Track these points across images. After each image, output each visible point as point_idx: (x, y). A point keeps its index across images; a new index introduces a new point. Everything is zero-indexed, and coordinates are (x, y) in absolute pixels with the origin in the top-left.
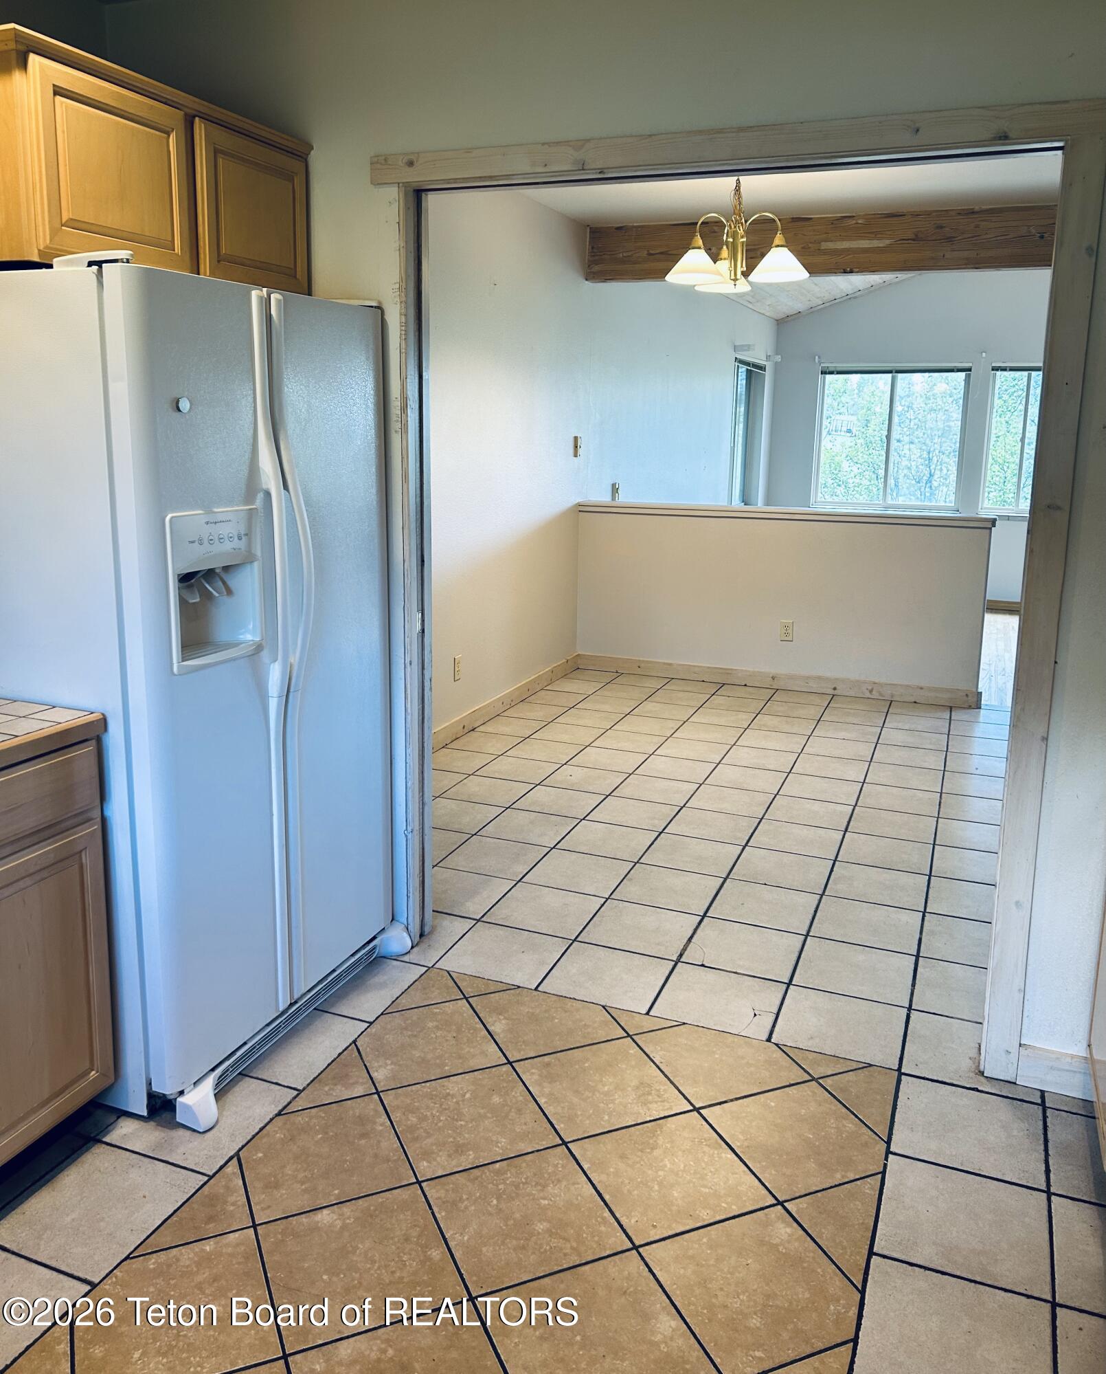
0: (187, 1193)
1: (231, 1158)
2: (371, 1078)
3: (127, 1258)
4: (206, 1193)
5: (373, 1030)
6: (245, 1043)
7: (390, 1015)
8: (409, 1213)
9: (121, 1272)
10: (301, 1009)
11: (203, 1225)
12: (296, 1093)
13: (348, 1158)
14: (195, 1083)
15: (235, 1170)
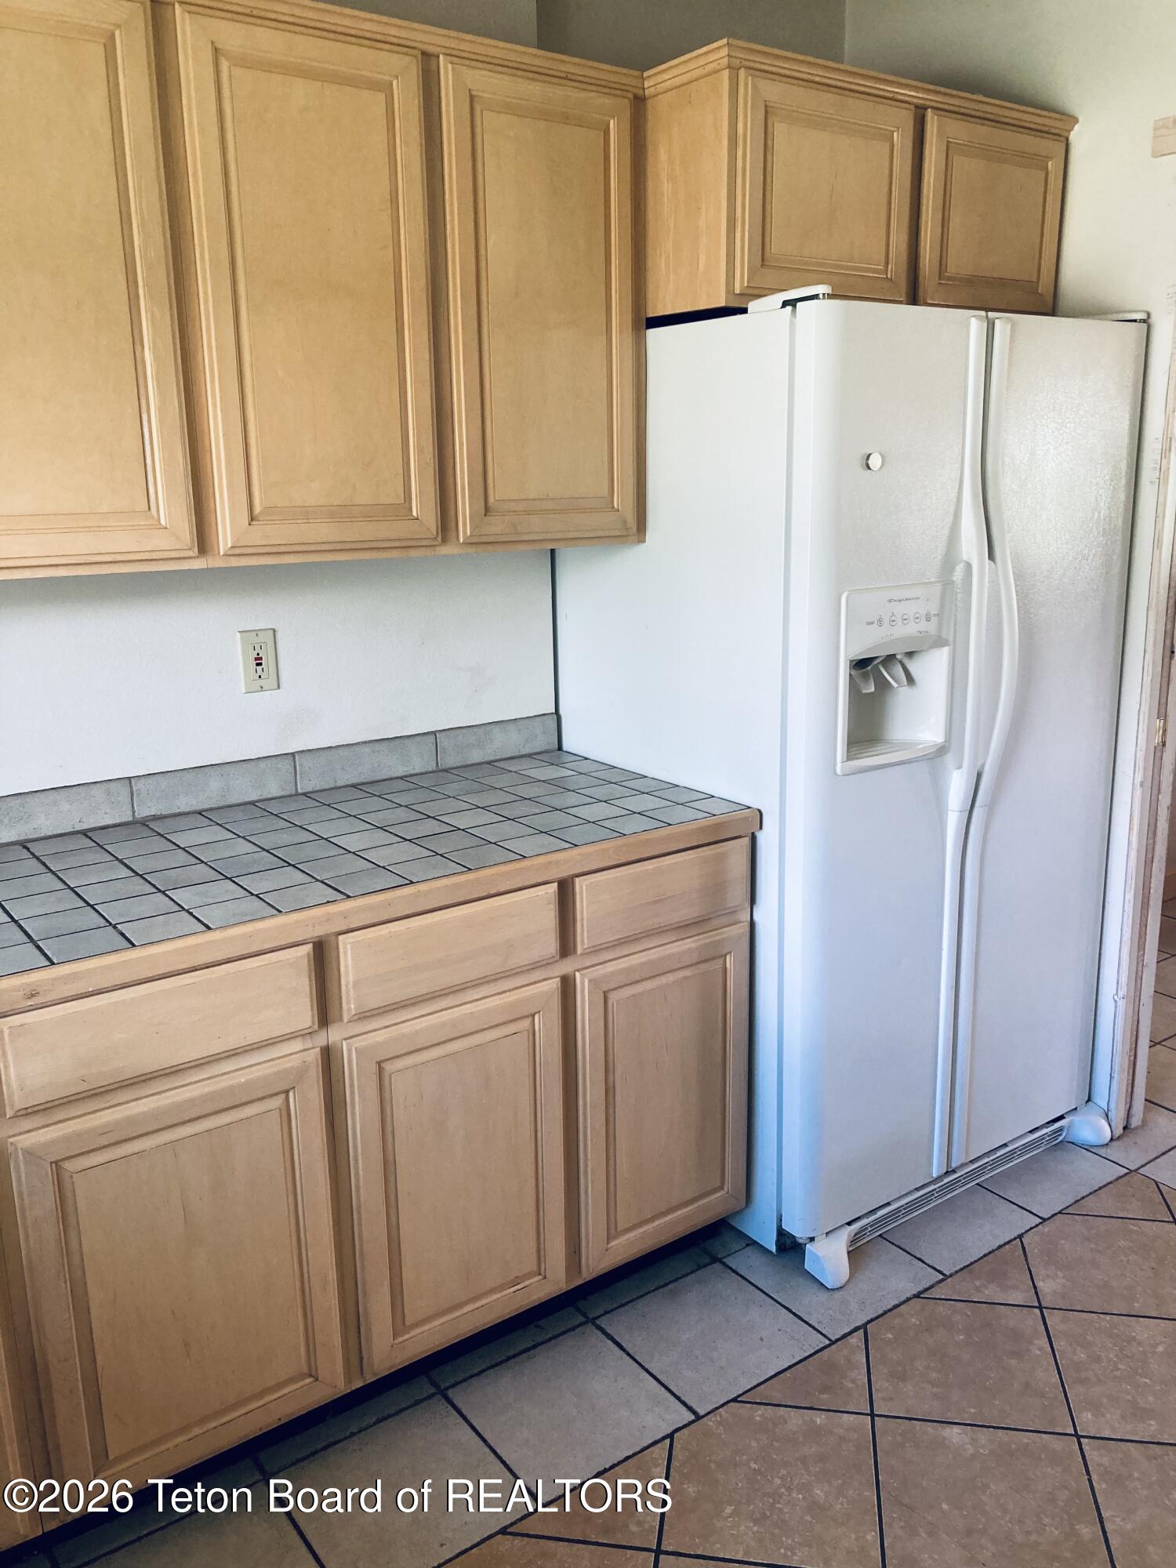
0: (805, 1351)
1: (856, 1329)
2: (1035, 1287)
3: (735, 1400)
4: (825, 1359)
5: (1046, 1228)
6: (888, 1204)
7: (1070, 1216)
8: (1059, 1469)
9: (726, 1412)
10: (960, 1181)
11: (817, 1394)
12: (941, 1277)
13: (992, 1375)
14: (827, 1233)
15: (859, 1344)
